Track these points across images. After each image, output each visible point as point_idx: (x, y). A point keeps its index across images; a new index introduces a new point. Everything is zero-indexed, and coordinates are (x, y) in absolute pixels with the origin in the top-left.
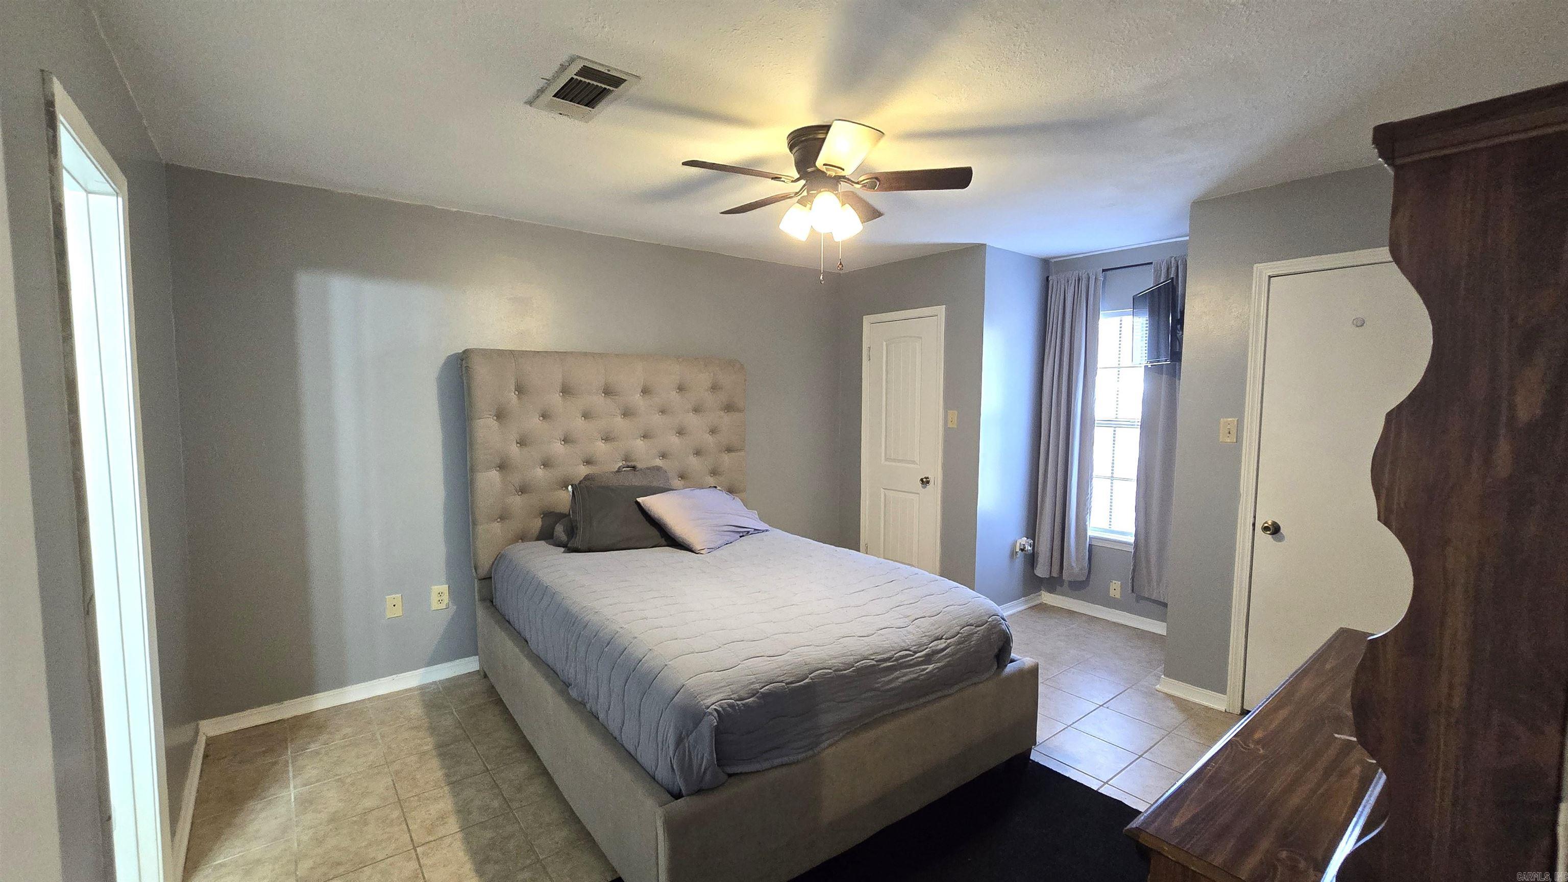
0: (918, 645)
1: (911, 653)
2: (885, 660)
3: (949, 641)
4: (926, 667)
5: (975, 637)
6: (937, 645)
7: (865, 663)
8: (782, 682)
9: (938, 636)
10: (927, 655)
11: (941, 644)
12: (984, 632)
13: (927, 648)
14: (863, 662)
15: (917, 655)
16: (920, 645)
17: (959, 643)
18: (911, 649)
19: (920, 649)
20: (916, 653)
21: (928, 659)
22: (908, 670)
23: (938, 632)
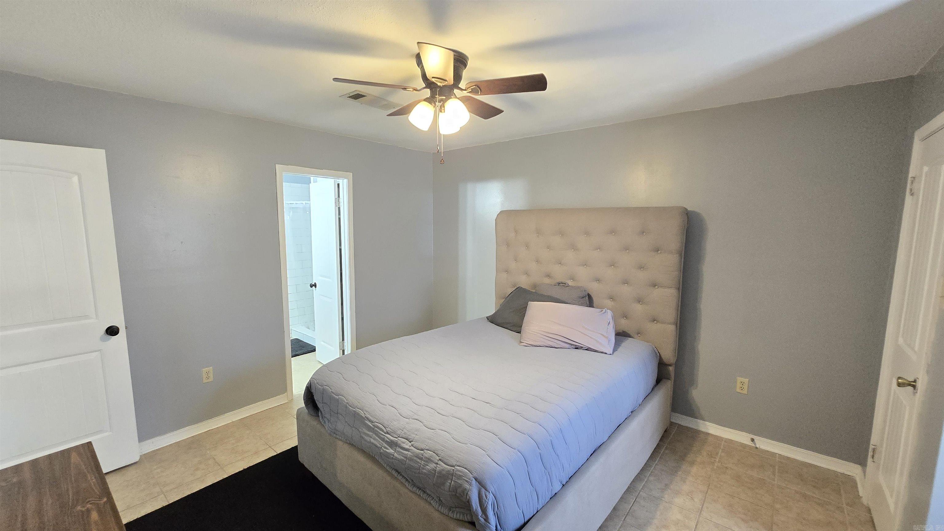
0: (392, 430)
1: (385, 431)
2: (370, 421)
3: (412, 448)
4: (388, 447)
5: (432, 466)
6: (404, 443)
7: (360, 412)
8: (331, 389)
9: (410, 437)
10: (392, 441)
11: (407, 445)
12: (443, 470)
13: (397, 438)
14: (360, 411)
15: (386, 435)
16: (395, 432)
17: (417, 457)
18: (387, 428)
19: (392, 434)
20: (388, 433)
21: (392, 444)
22: (378, 439)
23: (412, 436)
